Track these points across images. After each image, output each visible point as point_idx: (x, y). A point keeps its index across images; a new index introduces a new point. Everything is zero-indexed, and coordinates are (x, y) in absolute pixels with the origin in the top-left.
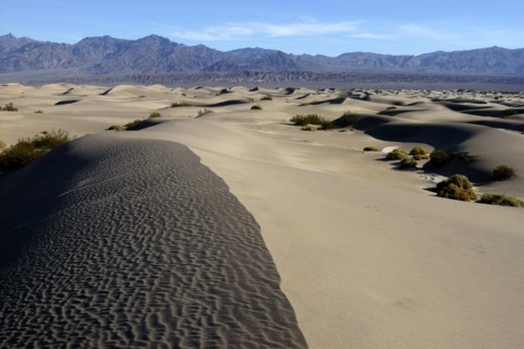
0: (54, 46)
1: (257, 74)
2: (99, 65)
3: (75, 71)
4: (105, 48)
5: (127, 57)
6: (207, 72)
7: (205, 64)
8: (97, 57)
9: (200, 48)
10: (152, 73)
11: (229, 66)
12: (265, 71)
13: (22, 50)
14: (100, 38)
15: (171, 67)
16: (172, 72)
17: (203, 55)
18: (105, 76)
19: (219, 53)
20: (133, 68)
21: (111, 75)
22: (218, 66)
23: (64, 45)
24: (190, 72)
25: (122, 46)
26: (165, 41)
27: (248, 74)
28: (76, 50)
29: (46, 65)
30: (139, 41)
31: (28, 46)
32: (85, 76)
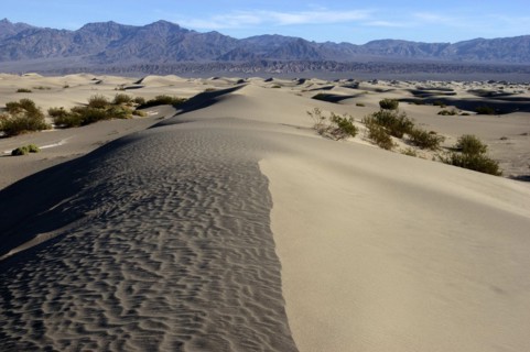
0: (54, 33)
1: (275, 63)
2: (103, 54)
3: (77, 60)
4: (109, 35)
5: (133, 45)
6: (221, 61)
7: (218, 52)
8: (100, 45)
9: (213, 35)
10: (160, 62)
11: (245, 55)
12: (284, 60)
13: (19, 37)
14: (103, 24)
15: (181, 56)
16: (182, 62)
17: (216, 43)
18: (110, 66)
19: (233, 40)
20: (140, 57)
21: (115, 64)
22: (233, 54)
23: (64, 31)
24: (202, 62)
25: (128, 33)
26: (174, 27)
27: (265, 64)
28: (77, 37)
29: (45, 53)
30: (146, 27)
31: (25, 32)
32: (88, 65)
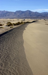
0: (12, 12)
1: (46, 17)
2: (19, 16)
3: (15, 17)
4: (20, 13)
5: (24, 14)
6: (37, 17)
7: (37, 15)
8: (18, 14)
9: (36, 12)
10: (28, 17)
11: (41, 16)
13: (6, 13)
14: (19, 11)
15: (31, 16)
16: (31, 17)
17: (36, 14)
18: (20, 17)
19: (39, 13)
20: (24, 16)
21: (21, 17)
22: (39, 15)
23: (13, 12)
24: (34, 17)
25: (23, 12)
26: (30, 11)
27: (44, 17)
28: (15, 13)
29: (10, 15)
30: (26, 11)
31: (7, 12)
32: (17, 17)
